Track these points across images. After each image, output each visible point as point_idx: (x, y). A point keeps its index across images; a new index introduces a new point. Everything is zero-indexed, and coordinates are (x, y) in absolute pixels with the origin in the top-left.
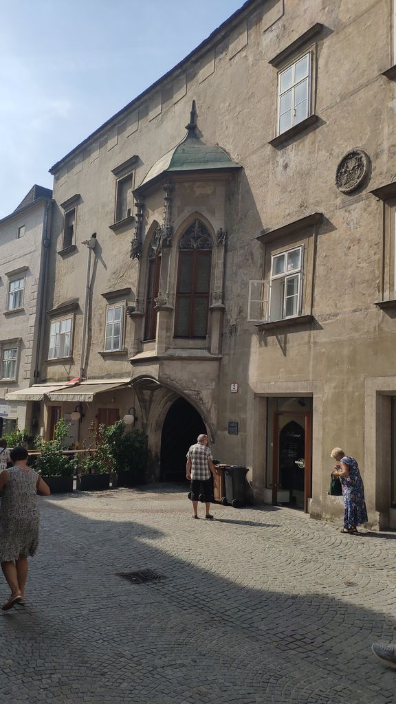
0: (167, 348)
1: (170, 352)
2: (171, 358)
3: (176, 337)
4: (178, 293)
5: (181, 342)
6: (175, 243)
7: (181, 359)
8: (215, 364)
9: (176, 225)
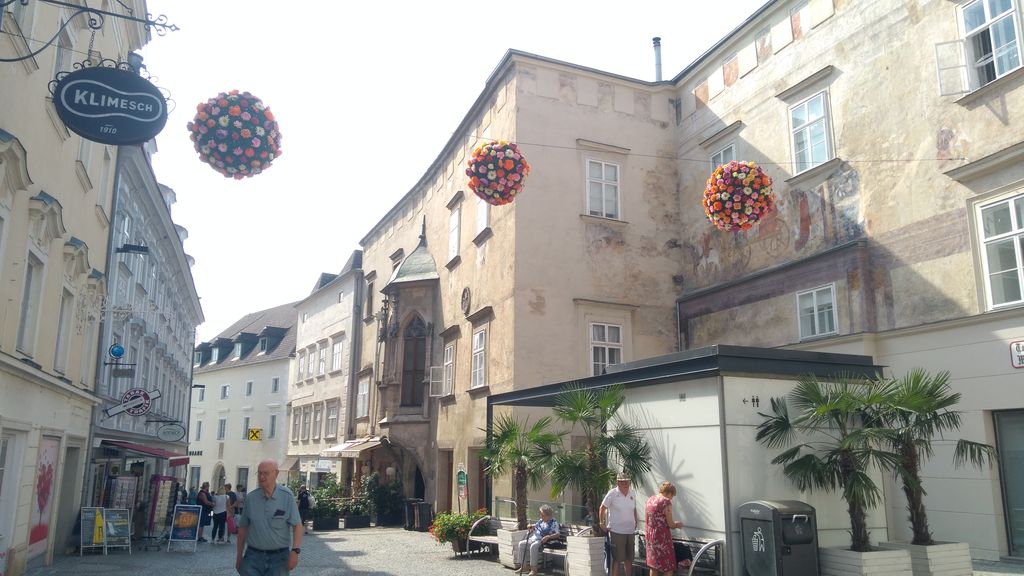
0: (395, 415)
1: (396, 418)
2: (397, 423)
3: (403, 405)
4: (404, 371)
5: (405, 410)
6: (401, 334)
7: (403, 423)
8: (426, 426)
9: (401, 320)
